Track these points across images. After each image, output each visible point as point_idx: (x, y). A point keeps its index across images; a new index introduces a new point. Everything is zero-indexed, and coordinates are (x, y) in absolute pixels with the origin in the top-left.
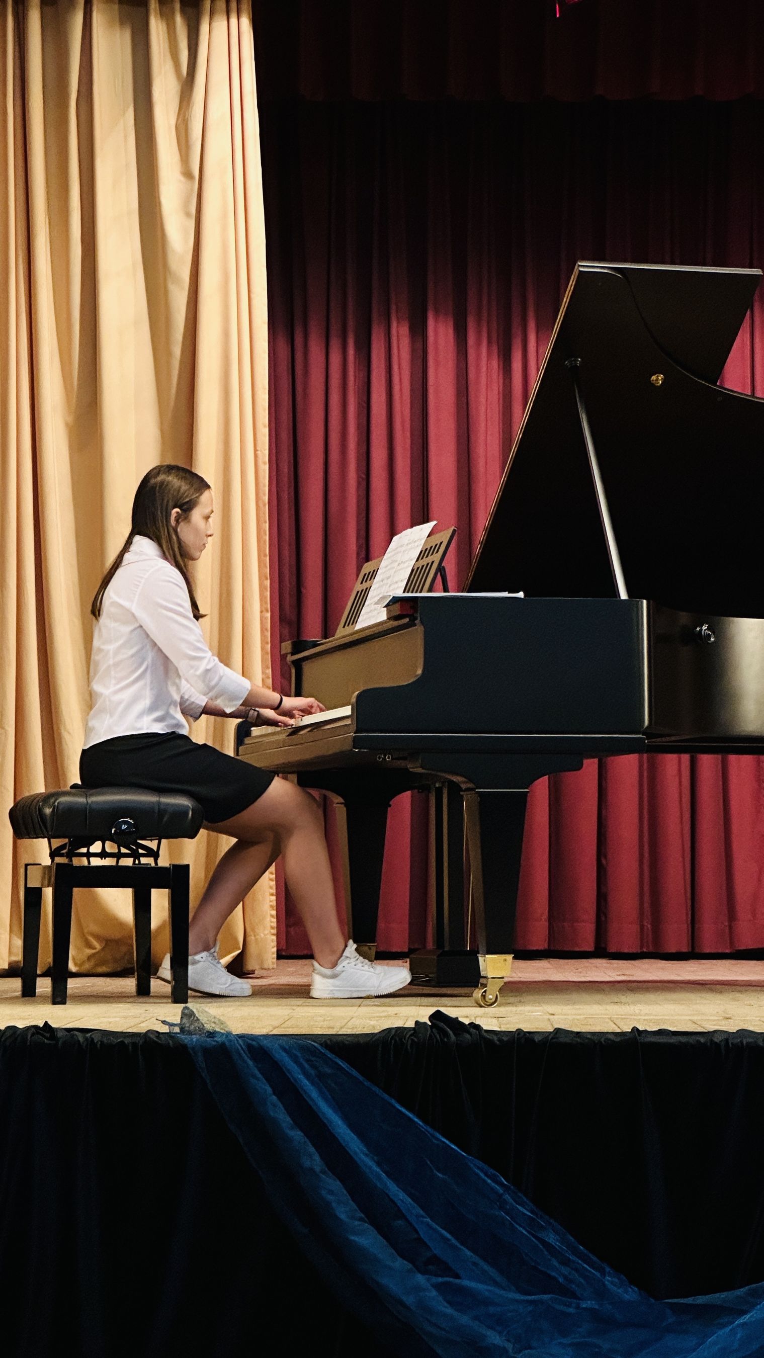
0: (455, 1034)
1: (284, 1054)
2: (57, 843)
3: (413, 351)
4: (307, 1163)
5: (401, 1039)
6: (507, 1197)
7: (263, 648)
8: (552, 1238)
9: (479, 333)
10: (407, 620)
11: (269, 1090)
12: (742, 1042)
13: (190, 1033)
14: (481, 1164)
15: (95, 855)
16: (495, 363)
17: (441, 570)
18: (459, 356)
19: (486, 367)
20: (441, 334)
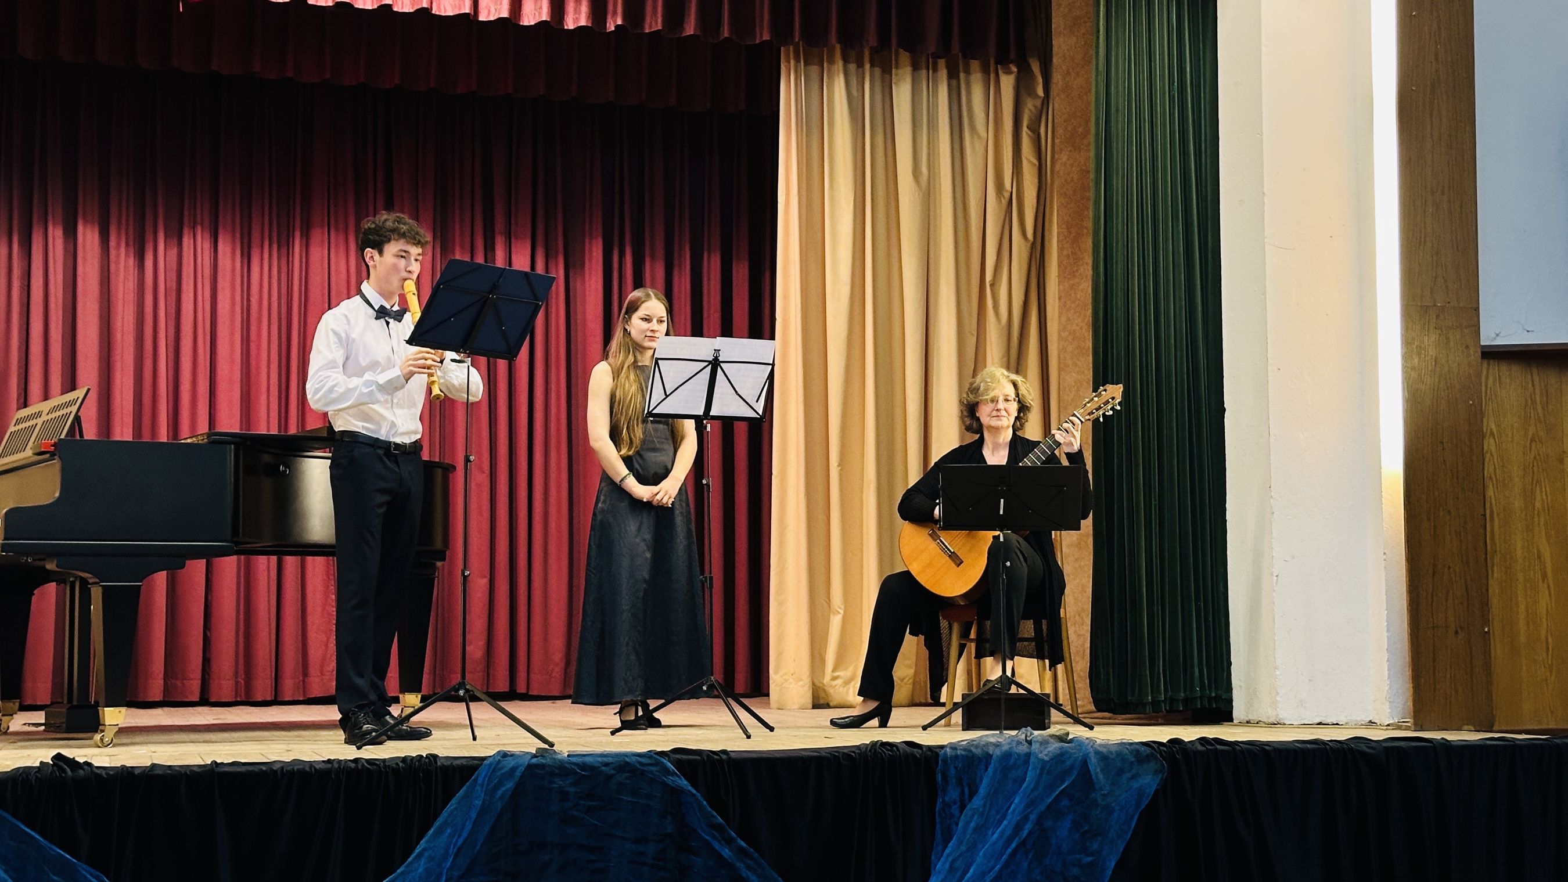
0: (72, 771)
3: (65, 249)
5: (27, 776)
9: (119, 239)
10: (48, 455)
12: (293, 769)
14: (88, 868)
16: (131, 261)
17: (77, 418)
18: (102, 254)
19: (123, 263)
20: (88, 237)
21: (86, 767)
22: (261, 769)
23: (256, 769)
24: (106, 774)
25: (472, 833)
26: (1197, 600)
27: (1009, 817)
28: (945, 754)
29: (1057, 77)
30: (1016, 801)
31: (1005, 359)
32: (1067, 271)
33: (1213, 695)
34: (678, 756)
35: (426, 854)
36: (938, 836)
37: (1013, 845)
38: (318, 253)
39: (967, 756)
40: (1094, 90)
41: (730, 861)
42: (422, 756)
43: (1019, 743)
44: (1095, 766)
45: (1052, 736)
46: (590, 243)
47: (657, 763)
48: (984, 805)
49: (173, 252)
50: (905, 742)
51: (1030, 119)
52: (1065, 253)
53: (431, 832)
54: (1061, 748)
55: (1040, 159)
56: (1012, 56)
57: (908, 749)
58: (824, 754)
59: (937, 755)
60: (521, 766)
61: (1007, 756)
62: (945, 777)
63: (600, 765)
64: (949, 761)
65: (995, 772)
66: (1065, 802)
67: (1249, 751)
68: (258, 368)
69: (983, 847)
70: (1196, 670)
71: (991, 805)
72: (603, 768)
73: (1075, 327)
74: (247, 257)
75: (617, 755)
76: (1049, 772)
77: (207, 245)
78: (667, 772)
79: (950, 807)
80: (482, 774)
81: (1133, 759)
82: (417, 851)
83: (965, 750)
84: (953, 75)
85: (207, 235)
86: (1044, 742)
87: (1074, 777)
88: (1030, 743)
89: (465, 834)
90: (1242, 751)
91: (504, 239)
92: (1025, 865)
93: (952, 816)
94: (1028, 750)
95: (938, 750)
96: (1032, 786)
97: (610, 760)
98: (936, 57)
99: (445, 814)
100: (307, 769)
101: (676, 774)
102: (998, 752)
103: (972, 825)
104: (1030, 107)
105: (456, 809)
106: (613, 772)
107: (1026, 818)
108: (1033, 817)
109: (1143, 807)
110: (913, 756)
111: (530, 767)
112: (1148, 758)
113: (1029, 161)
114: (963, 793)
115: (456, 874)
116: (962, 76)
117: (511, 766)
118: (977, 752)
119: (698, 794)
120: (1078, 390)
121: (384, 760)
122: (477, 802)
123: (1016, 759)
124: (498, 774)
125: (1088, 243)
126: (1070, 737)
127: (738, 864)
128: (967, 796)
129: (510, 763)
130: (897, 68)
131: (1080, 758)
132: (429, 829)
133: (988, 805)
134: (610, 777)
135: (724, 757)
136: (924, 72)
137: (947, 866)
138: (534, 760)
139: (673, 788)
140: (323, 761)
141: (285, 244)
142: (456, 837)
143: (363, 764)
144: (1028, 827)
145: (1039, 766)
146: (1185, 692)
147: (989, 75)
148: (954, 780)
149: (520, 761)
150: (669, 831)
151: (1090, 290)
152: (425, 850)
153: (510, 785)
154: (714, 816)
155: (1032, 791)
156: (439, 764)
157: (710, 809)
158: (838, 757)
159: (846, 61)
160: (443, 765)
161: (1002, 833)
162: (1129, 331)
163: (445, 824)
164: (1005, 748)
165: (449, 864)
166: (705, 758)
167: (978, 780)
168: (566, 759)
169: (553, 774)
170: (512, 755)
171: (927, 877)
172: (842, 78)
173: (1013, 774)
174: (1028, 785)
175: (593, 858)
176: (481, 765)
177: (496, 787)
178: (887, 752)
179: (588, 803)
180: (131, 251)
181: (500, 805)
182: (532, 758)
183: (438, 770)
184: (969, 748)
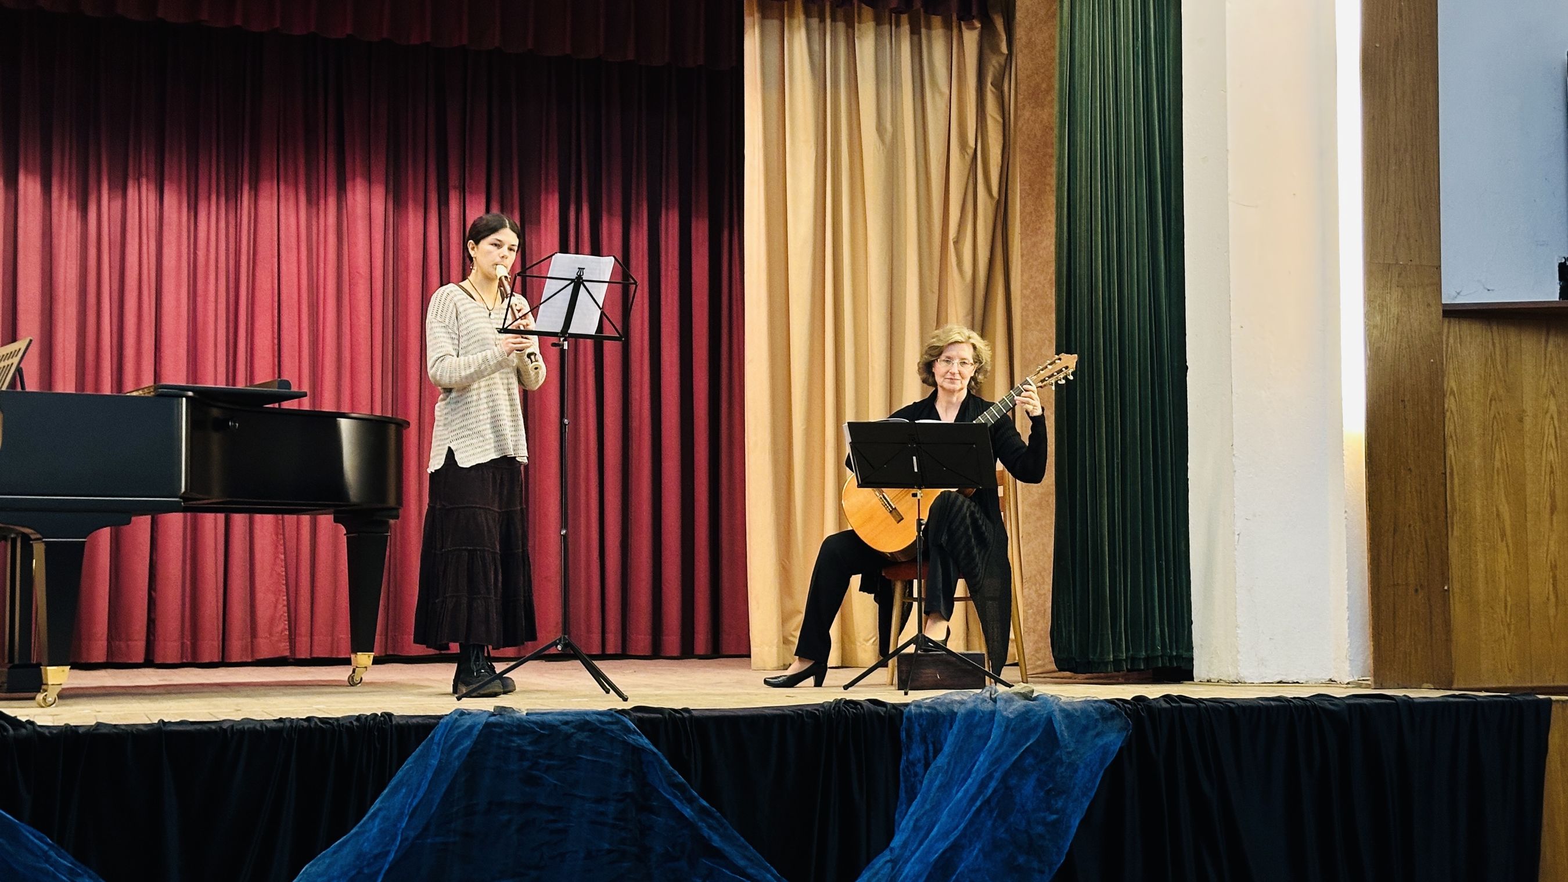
0: (14, 730)
6: (52, 853)
9: (61, 190)
12: (244, 728)
14: (31, 829)
16: (74, 213)
17: (19, 370)
18: (44, 204)
19: (66, 215)
20: (30, 188)
21: (28, 726)
22: (210, 728)
23: (205, 727)
24: (50, 733)
25: (430, 791)
26: (1159, 559)
27: (973, 775)
28: (910, 711)
29: (1020, 33)
30: (981, 759)
31: (969, 318)
32: (1031, 229)
33: (1174, 654)
34: (639, 715)
35: (381, 814)
36: (903, 794)
37: (978, 803)
38: (267, 206)
39: (931, 714)
40: (1057, 44)
41: (691, 820)
42: (376, 715)
43: (984, 700)
44: (1060, 725)
45: (1017, 694)
46: (546, 200)
47: (618, 722)
48: (949, 763)
49: (117, 204)
50: (869, 700)
51: (995, 77)
52: (1028, 210)
53: (386, 791)
54: (1026, 706)
55: (1003, 115)
56: (974, 12)
57: (871, 706)
58: (788, 712)
59: (902, 712)
60: (479, 724)
61: (972, 713)
62: (909, 736)
63: (560, 724)
64: (914, 719)
65: (959, 731)
66: (1029, 761)
67: (1212, 707)
68: (205, 323)
69: (946, 807)
70: (1158, 629)
71: (956, 763)
72: (563, 726)
73: (1038, 285)
74: (194, 209)
75: (578, 713)
76: (1013, 731)
77: (152, 197)
78: (627, 730)
79: (913, 764)
80: (437, 734)
81: (1098, 717)
82: (372, 810)
83: (929, 707)
84: (915, 31)
85: (152, 187)
86: (1009, 700)
87: (1039, 734)
88: (995, 701)
89: (420, 794)
90: (1206, 708)
91: (458, 194)
92: (989, 823)
93: (916, 774)
94: (993, 708)
95: (902, 708)
96: (996, 744)
97: (570, 718)
98: (899, 12)
99: (400, 773)
100: (258, 727)
101: (637, 732)
102: (962, 710)
103: (937, 783)
104: (994, 64)
105: (411, 768)
106: (573, 731)
107: (990, 776)
108: (998, 775)
109: (1107, 764)
110: (878, 714)
111: (487, 725)
112: (1113, 716)
113: (992, 118)
114: (927, 751)
115: (412, 834)
116: (923, 31)
117: (468, 724)
118: (942, 709)
119: (660, 754)
120: (1040, 349)
121: (337, 719)
122: (433, 761)
123: (981, 717)
124: (456, 732)
125: (1051, 200)
126: (1035, 695)
127: (700, 824)
128: (931, 755)
129: (467, 722)
130: (860, 22)
131: (1045, 716)
132: (384, 789)
133: (952, 763)
134: (568, 737)
135: (686, 715)
136: (887, 27)
137: (911, 824)
138: (492, 719)
139: (633, 746)
140: (274, 720)
141: (233, 197)
142: (412, 797)
143: (316, 723)
144: (993, 784)
145: (1004, 724)
146: (1146, 651)
147: (952, 31)
148: (918, 738)
149: (477, 720)
150: (630, 790)
151: (1053, 248)
152: (379, 809)
153: (467, 743)
154: (675, 775)
155: (997, 749)
156: (394, 723)
157: (671, 768)
158: (802, 715)
159: (808, 15)
160: (398, 723)
161: (967, 791)
162: (1092, 289)
163: (400, 783)
164: (970, 706)
165: (404, 825)
166: (667, 716)
167: (942, 738)
168: (525, 718)
169: (511, 733)
170: (469, 714)
171: (890, 836)
172: (803, 33)
173: (978, 732)
174: (993, 743)
175: (552, 817)
176: (438, 723)
177: (453, 747)
178: (851, 710)
179: (547, 762)
180: (74, 202)
181: (457, 763)
182: (490, 716)
183: (394, 728)
184: (933, 706)
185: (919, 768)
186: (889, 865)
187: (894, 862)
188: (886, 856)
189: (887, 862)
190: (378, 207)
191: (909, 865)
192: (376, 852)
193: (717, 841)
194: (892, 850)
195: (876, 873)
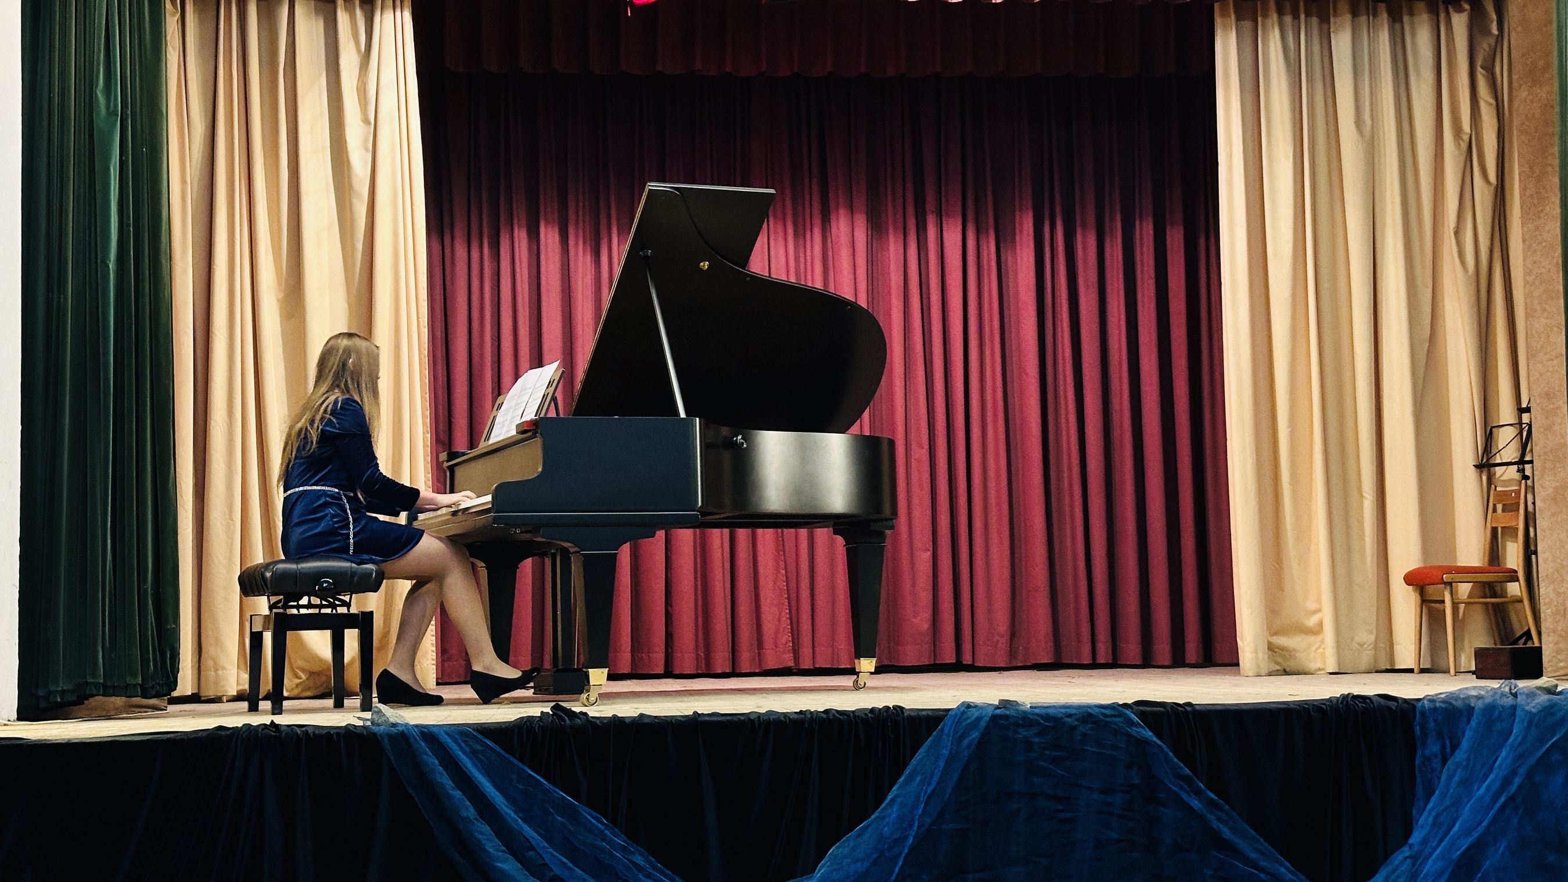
0: (570, 720)
1: (446, 737)
2: (273, 599)
3: (530, 250)
4: (465, 814)
5: (531, 725)
6: (607, 832)
7: (425, 459)
8: (639, 860)
9: (577, 236)
10: (529, 434)
11: (437, 762)
12: (769, 719)
13: (379, 725)
14: (589, 810)
15: (303, 607)
16: (588, 258)
17: (554, 399)
18: (563, 248)
19: (582, 261)
20: (550, 237)
21: (581, 716)
22: (739, 719)
23: (735, 718)
24: (601, 724)
25: (942, 781)
27: (1495, 772)
28: (1423, 706)
29: (1512, 11)
30: (1503, 754)
31: (1475, 310)
32: (1532, 213)
34: (1141, 708)
35: (899, 800)
36: (1419, 791)
37: (1502, 799)
39: (1446, 709)
40: (1555, 19)
41: (1200, 812)
42: (888, 708)
43: (1503, 695)
45: (1539, 688)
46: (1021, 216)
47: (1121, 715)
48: (1468, 759)
50: (1379, 695)
51: (1485, 59)
52: (1528, 193)
53: (902, 779)
54: (1550, 700)
55: (1496, 99)
57: (1382, 701)
58: (1292, 706)
59: (1414, 707)
60: (985, 716)
61: (1491, 708)
62: (1424, 730)
63: (1064, 717)
64: (1428, 714)
65: (1479, 723)
66: (1556, 756)
69: (1469, 802)
71: (1475, 758)
72: (1069, 720)
73: (1542, 270)
75: (1080, 707)
76: (1537, 725)
78: (1131, 723)
80: (947, 725)
82: (889, 797)
83: (1444, 702)
84: (1395, 18)
86: (1531, 694)
88: (1515, 695)
89: (934, 783)
91: (935, 218)
92: (1515, 820)
93: (1433, 770)
94: (1514, 703)
95: (1415, 703)
96: (1519, 739)
97: (1073, 711)
99: (914, 762)
100: (783, 719)
101: (1139, 724)
102: (1480, 704)
103: (1456, 779)
104: (1485, 45)
105: (923, 758)
106: (1076, 723)
107: (1514, 773)
108: (1522, 771)
110: (1389, 708)
111: (994, 718)
113: (1486, 102)
114: (1444, 746)
115: (928, 820)
116: (1406, 19)
117: (975, 716)
118: (1459, 704)
119: (1164, 746)
121: (853, 712)
122: (944, 751)
123: (1501, 712)
124: (964, 724)
125: (1554, 181)
126: (1559, 689)
127: (1208, 816)
128: (1448, 750)
129: (974, 714)
130: (1335, 16)
132: (899, 777)
133: (1472, 757)
134: (1073, 728)
135: (1188, 709)
136: (1364, 18)
137: (1431, 820)
138: (998, 711)
139: (1136, 737)
140: (796, 713)
142: (926, 784)
143: (834, 715)
144: (1517, 781)
145: (1527, 719)
147: (1439, 16)
148: (1434, 733)
149: (984, 712)
150: (1136, 781)
151: (1558, 231)
152: (897, 796)
153: (975, 735)
154: (1181, 768)
155: (1520, 744)
156: (905, 714)
157: (1176, 760)
158: (1308, 709)
159: (1281, 13)
160: (910, 716)
161: (1489, 787)
163: (915, 772)
164: (1488, 700)
165: (920, 811)
166: (1170, 710)
167: (1460, 733)
168: (1030, 710)
169: (1017, 725)
170: (976, 706)
171: (1408, 832)
172: (1277, 31)
173: (1499, 727)
174: (1516, 738)
175: (1061, 807)
176: (947, 715)
177: (962, 738)
178: (1360, 704)
179: (1053, 753)
180: (588, 248)
181: (966, 754)
182: (995, 709)
183: (906, 722)
184: (1448, 700)
185: (1436, 764)
186: (1409, 861)
187: (1414, 858)
188: (1406, 851)
189: (1406, 858)
190: (861, 236)
191: (1430, 862)
192: (895, 837)
193: (1227, 833)
194: (1411, 846)
195: (1394, 870)
